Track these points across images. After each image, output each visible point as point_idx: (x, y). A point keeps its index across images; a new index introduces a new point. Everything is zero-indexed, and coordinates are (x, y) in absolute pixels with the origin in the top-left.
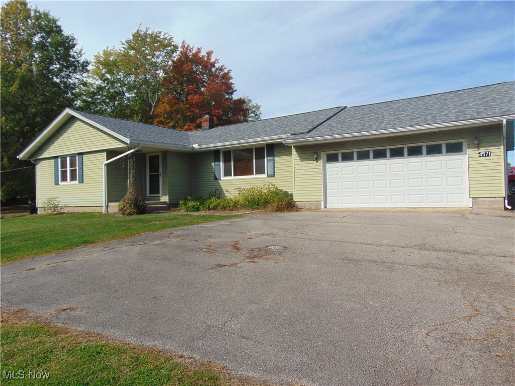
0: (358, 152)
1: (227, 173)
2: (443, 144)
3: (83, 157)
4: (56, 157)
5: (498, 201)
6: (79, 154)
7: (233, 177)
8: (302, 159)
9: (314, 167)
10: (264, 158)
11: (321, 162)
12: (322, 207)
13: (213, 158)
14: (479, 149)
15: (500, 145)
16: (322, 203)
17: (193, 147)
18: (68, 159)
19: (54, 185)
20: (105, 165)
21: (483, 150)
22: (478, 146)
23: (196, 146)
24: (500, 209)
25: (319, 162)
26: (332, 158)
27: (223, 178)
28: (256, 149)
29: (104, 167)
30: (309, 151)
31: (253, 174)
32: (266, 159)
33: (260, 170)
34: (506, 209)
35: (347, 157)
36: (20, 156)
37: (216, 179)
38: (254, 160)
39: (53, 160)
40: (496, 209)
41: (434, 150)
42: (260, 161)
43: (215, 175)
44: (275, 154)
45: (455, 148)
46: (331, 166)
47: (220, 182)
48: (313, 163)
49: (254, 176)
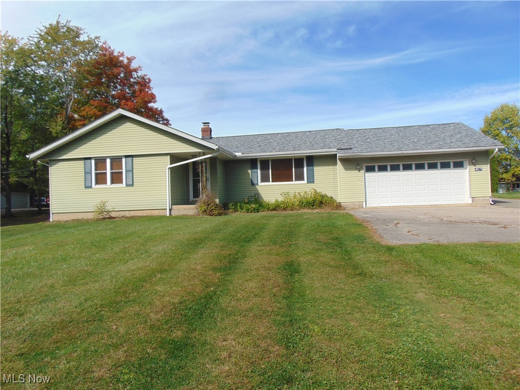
0: (391, 165)
1: (265, 179)
2: (451, 161)
3: (133, 160)
4: (90, 158)
5: (487, 199)
6: (127, 156)
7: (271, 183)
8: (346, 169)
9: (358, 175)
10: (303, 167)
11: (362, 172)
12: (364, 206)
13: (250, 166)
14: (475, 166)
15: (487, 164)
16: (364, 203)
17: (235, 155)
18: (108, 161)
19: (84, 188)
20: (169, 168)
21: (478, 167)
22: (474, 164)
23: (238, 154)
24: (488, 204)
25: (361, 171)
26: (370, 169)
27: (260, 184)
28: (295, 159)
29: (167, 170)
30: (352, 163)
31: (292, 181)
32: (305, 169)
33: (300, 177)
34: (492, 204)
35: (383, 169)
36: (32, 156)
37: (253, 184)
38: (293, 169)
39: (83, 161)
40: (486, 204)
41: (445, 166)
42: (299, 170)
43: (252, 180)
44: (314, 165)
45: (459, 165)
46: (369, 175)
47: (257, 187)
48: (355, 173)
49: (294, 182)
